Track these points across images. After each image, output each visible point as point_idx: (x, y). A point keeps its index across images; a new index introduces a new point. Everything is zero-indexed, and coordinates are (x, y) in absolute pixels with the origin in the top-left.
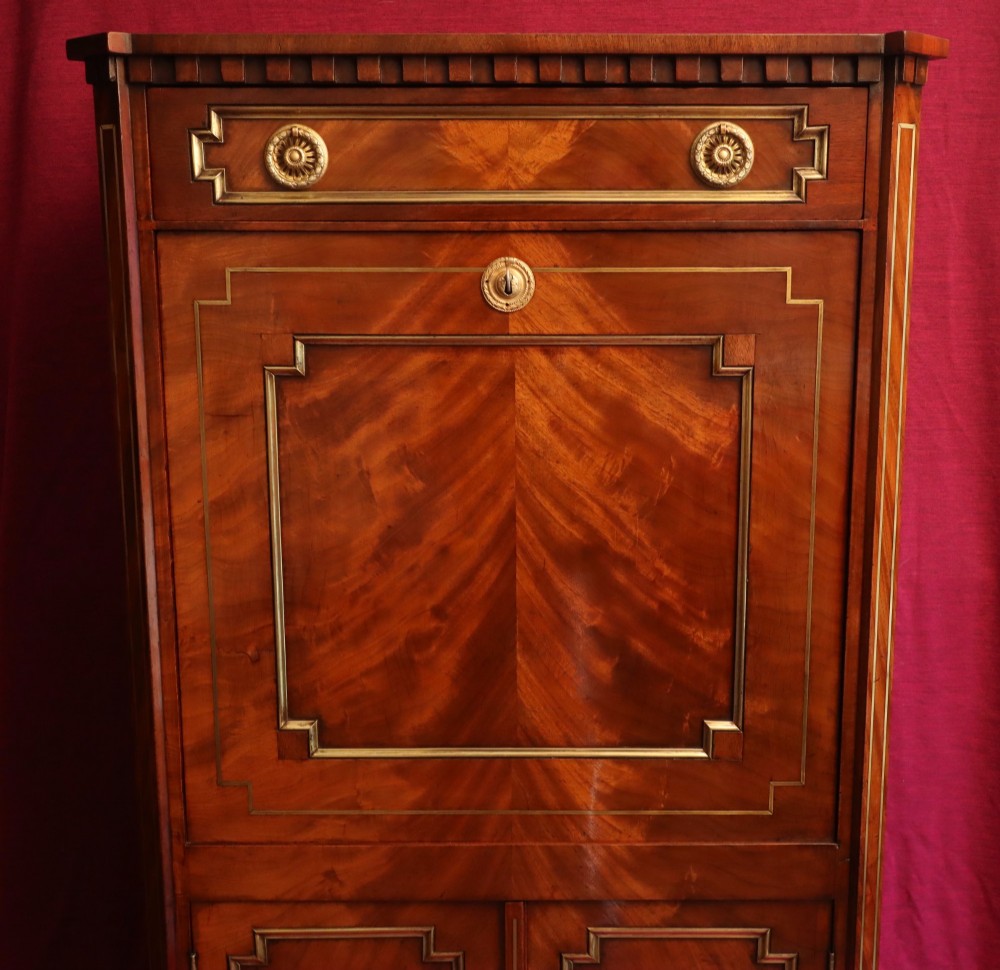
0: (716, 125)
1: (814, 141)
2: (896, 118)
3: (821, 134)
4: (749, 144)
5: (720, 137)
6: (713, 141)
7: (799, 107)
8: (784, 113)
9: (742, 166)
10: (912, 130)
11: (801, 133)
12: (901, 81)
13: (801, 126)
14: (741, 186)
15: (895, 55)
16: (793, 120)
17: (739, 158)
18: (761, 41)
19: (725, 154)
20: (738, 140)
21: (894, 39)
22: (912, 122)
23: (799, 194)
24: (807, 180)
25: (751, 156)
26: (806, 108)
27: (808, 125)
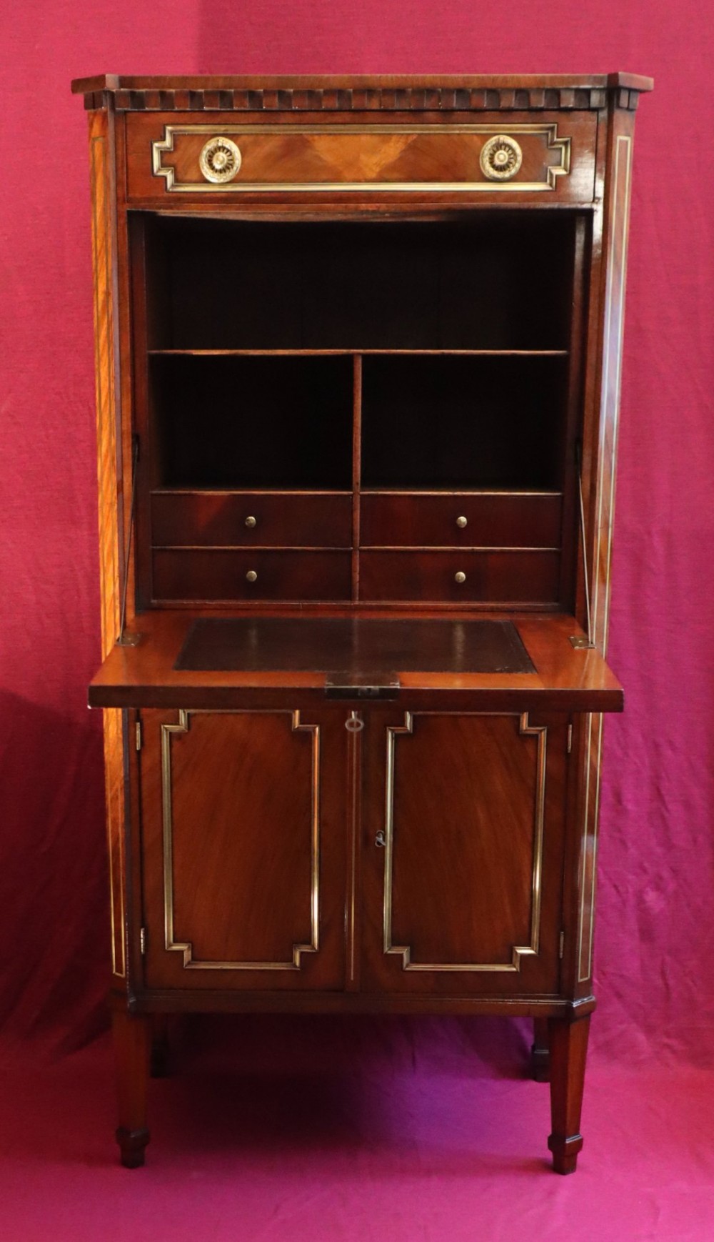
0: (496, 137)
1: (561, 149)
2: (615, 131)
3: (566, 143)
4: (519, 151)
5: (499, 146)
6: (492, 152)
7: (552, 125)
8: (541, 129)
9: (516, 161)
10: (627, 142)
11: (553, 143)
12: (619, 107)
13: (553, 138)
14: (512, 180)
15: (613, 91)
16: (547, 134)
17: (512, 156)
18: (525, 77)
19: (502, 157)
20: (510, 148)
21: (613, 78)
22: (627, 135)
23: (551, 185)
24: (557, 176)
25: (520, 158)
26: (556, 125)
27: (558, 137)
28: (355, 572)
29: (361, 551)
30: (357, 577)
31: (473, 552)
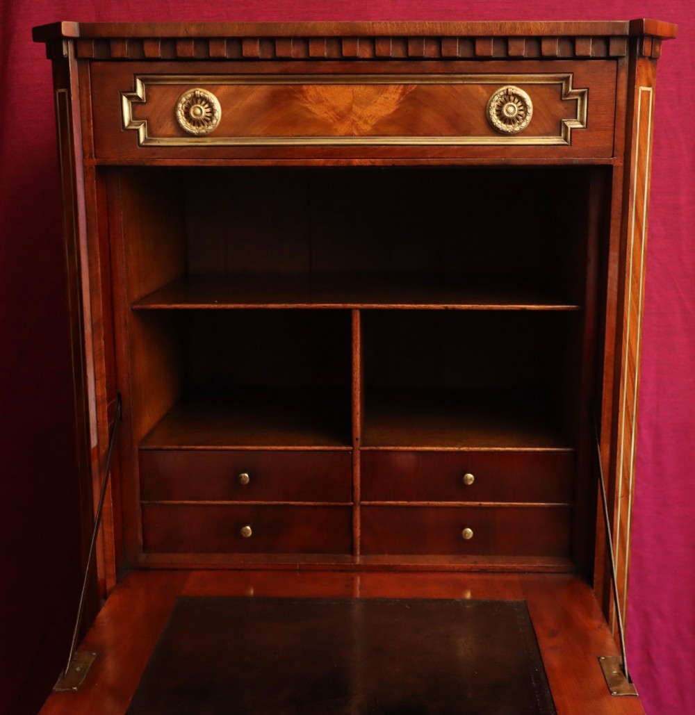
0: (504, 88)
1: (577, 100)
2: (637, 82)
3: (582, 95)
4: (529, 102)
5: (508, 97)
6: (502, 100)
7: (566, 75)
8: (555, 79)
9: (524, 119)
10: (649, 92)
11: (567, 94)
12: (641, 56)
13: (567, 89)
14: (523, 133)
15: (636, 36)
16: (562, 84)
17: (522, 113)
18: (538, 26)
19: (511, 109)
20: (521, 99)
21: (636, 25)
22: (649, 86)
23: (566, 139)
24: (571, 129)
25: (530, 111)
26: (571, 76)
27: (573, 89)
28: (356, 527)
29: (362, 506)
30: (358, 532)
31: (480, 507)
